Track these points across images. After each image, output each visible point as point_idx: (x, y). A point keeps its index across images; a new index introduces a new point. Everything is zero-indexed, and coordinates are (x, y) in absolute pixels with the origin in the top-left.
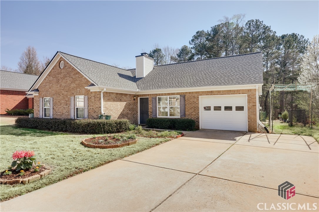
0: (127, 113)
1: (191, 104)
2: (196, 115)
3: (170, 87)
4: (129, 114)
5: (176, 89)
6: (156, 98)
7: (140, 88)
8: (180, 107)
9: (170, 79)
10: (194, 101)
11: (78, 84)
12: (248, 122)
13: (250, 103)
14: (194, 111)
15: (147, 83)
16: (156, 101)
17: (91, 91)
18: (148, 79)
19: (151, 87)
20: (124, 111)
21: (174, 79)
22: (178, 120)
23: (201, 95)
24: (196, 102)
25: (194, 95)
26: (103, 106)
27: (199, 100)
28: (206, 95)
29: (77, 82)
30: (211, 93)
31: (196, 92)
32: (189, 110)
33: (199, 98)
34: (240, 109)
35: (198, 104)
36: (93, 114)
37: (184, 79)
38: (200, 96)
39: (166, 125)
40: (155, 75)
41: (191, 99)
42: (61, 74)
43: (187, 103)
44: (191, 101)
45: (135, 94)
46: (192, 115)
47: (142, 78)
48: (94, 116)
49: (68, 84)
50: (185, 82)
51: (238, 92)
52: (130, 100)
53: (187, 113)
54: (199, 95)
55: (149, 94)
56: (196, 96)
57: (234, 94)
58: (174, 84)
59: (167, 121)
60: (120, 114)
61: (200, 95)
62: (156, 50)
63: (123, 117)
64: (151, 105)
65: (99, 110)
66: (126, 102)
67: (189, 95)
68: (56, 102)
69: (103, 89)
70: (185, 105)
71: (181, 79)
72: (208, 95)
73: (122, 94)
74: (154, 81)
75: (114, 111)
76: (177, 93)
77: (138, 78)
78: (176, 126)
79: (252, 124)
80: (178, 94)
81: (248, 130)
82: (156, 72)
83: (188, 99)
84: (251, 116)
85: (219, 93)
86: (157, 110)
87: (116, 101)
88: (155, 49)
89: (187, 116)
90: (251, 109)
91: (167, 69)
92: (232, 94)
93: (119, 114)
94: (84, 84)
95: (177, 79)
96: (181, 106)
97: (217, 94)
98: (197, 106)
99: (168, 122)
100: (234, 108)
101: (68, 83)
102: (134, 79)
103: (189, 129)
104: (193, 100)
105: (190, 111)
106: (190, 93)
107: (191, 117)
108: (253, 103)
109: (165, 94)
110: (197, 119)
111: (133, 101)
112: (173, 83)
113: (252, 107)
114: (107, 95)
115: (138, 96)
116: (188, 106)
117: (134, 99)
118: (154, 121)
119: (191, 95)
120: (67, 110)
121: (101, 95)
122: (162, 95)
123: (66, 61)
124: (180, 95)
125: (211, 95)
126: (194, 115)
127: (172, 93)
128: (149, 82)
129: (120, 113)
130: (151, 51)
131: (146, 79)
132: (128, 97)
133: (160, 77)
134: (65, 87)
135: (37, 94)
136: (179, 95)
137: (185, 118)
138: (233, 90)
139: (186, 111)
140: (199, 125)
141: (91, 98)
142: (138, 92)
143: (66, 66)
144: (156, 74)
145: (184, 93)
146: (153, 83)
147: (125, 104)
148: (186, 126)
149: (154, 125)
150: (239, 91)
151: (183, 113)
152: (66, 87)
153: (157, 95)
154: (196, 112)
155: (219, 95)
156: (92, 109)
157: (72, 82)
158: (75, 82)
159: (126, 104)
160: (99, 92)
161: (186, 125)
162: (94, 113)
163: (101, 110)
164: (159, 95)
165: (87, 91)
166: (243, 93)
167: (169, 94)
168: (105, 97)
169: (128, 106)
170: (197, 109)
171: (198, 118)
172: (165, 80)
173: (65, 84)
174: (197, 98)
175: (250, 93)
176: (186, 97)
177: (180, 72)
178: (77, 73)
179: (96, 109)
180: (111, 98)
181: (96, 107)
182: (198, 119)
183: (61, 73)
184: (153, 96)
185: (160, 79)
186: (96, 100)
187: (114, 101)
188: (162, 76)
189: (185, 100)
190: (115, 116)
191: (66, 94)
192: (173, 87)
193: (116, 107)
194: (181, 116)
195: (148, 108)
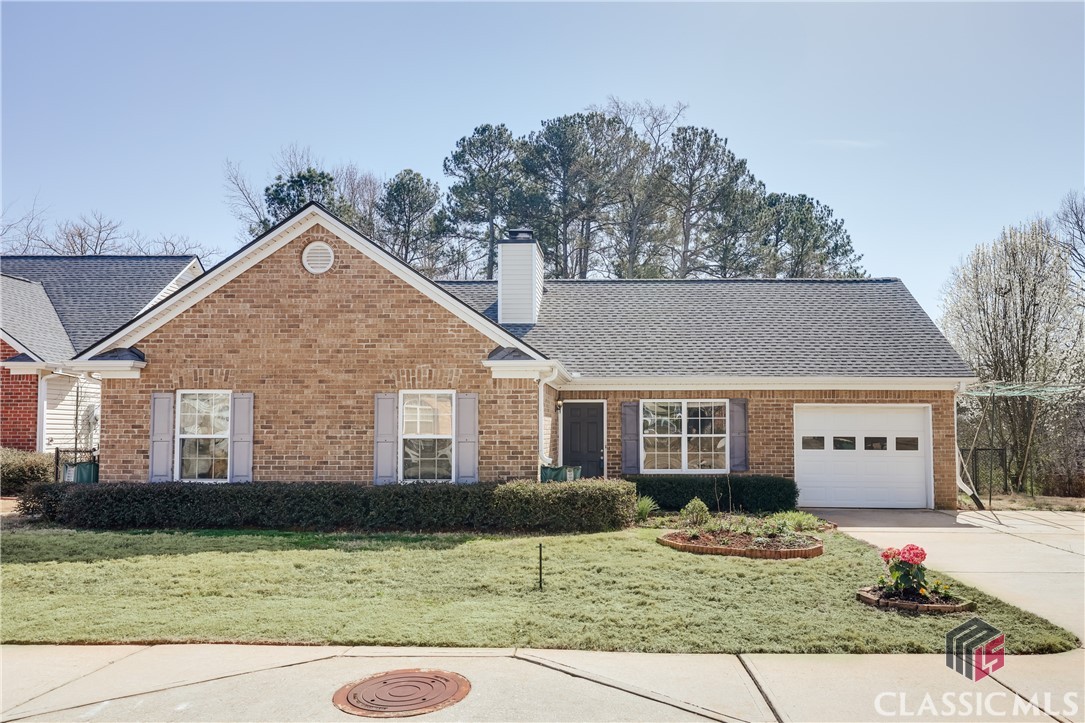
1: (766, 428)
2: (783, 464)
6: (638, 406)
8: (732, 437)
10: (776, 420)
11: (420, 346)
12: (935, 480)
13: (940, 428)
14: (779, 452)
15: (576, 349)
16: (639, 417)
17: (495, 376)
18: (562, 331)
19: (612, 365)
23: (802, 401)
24: (783, 424)
25: (777, 401)
27: (792, 416)
28: (817, 402)
29: (414, 338)
30: (833, 396)
31: (785, 393)
32: (760, 447)
33: (792, 409)
34: (907, 444)
35: (790, 428)
36: (508, 463)
38: (795, 405)
41: (768, 413)
42: (314, 295)
43: (752, 424)
44: (768, 420)
45: (558, 388)
46: (771, 464)
47: (528, 326)
48: (512, 468)
49: (359, 341)
51: (907, 397)
52: (554, 413)
53: (753, 457)
54: (793, 401)
55: (608, 392)
56: (785, 403)
57: (896, 402)
61: (798, 402)
67: (759, 398)
68: (275, 412)
70: (748, 432)
72: (823, 402)
76: (718, 391)
77: (509, 326)
79: (946, 486)
80: (721, 394)
81: (936, 504)
82: (568, 307)
83: (756, 413)
84: (942, 465)
85: (855, 396)
86: (639, 449)
89: (753, 468)
90: (942, 444)
92: (891, 402)
94: (457, 346)
96: (735, 434)
97: (849, 402)
98: (787, 436)
100: (891, 444)
101: (356, 336)
104: (776, 416)
105: (765, 451)
106: (763, 393)
107: (768, 472)
108: (947, 428)
109: (674, 392)
110: (787, 476)
112: (690, 357)
113: (943, 440)
115: (560, 395)
116: (756, 436)
117: (556, 409)
119: (767, 401)
120: (350, 446)
121: (538, 392)
122: (662, 395)
123: (346, 245)
124: (730, 400)
125: (832, 401)
126: (778, 464)
127: (698, 391)
128: (582, 347)
131: (552, 330)
134: (339, 352)
135: (136, 375)
136: (728, 400)
137: (745, 474)
138: (895, 391)
139: (750, 450)
141: (495, 402)
143: (347, 267)
145: (742, 394)
150: (911, 394)
151: (741, 459)
152: (346, 352)
153: (639, 394)
154: (784, 456)
155: (854, 402)
156: (501, 442)
157: (381, 336)
158: (401, 336)
162: (509, 458)
163: (538, 447)
164: (650, 394)
165: (471, 377)
166: (921, 401)
167: (687, 394)
170: (786, 444)
173: (338, 342)
174: (787, 409)
175: (939, 401)
176: (750, 406)
178: (418, 302)
179: (521, 443)
181: (522, 438)
182: (791, 475)
183: (315, 291)
184: (625, 399)
186: (521, 412)
189: (746, 416)
191: (345, 381)
192: (704, 371)
194: (734, 469)
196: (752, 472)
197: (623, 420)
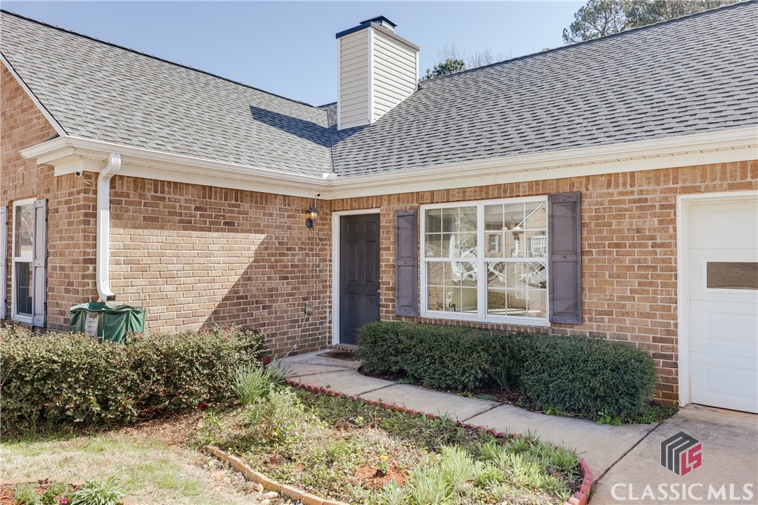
0: (271, 290)
1: (617, 246)
2: (654, 316)
3: (491, 152)
4: (277, 295)
5: (523, 158)
6: (415, 215)
7: (341, 168)
8: (552, 263)
9: (491, 116)
10: (638, 231)
14: (643, 292)
15: (378, 145)
16: (418, 232)
18: (387, 127)
19: (394, 160)
20: (249, 279)
21: (513, 117)
22: (541, 345)
23: (696, 190)
24: (653, 238)
25: (641, 192)
26: (113, 255)
27: (673, 221)
31: (658, 175)
32: (606, 282)
33: (674, 207)
35: (669, 245)
36: (64, 298)
37: (569, 109)
38: (681, 198)
39: (464, 372)
40: (422, 108)
41: (623, 217)
43: (591, 239)
44: (620, 231)
45: (313, 195)
46: (627, 314)
47: (361, 128)
50: (579, 120)
52: (289, 228)
53: (591, 300)
54: (675, 191)
55: (381, 197)
56: (658, 196)
58: (514, 134)
59: (471, 349)
60: (226, 299)
61: (685, 190)
62: (447, 65)
63: (244, 310)
64: (388, 249)
65: (84, 277)
66: (263, 236)
67: (605, 190)
69: (104, 157)
70: (582, 253)
71: (554, 110)
73: (239, 194)
74: (414, 132)
75: (189, 280)
76: (530, 183)
77: (344, 131)
78: (527, 380)
80: (534, 188)
82: (425, 101)
83: (597, 218)
86: (418, 279)
87: (202, 229)
88: (444, 63)
89: (591, 320)
91: (477, 82)
93: (219, 298)
95: (527, 115)
96: (556, 258)
98: (664, 261)
99: (475, 355)
102: (327, 136)
103: (619, 412)
104: (636, 223)
105: (616, 290)
106: (611, 179)
107: (621, 329)
109: (464, 194)
110: (661, 340)
111: (306, 233)
112: (506, 135)
114: (142, 196)
115: (331, 205)
116: (597, 261)
117: (310, 223)
118: (400, 342)
119: (621, 194)
121: (95, 192)
122: (447, 195)
124: (551, 197)
126: (642, 315)
127: (499, 186)
128: (387, 142)
129: (226, 292)
130: (428, 71)
131: (378, 129)
132: (274, 208)
133: (443, 116)
136: (545, 198)
137: (577, 331)
139: (586, 287)
140: (676, 381)
141: (57, 210)
142: (329, 187)
144: (426, 107)
145: (572, 185)
146: (407, 143)
147: (254, 248)
148: (593, 390)
149: (396, 363)
151: (571, 302)
153: (419, 197)
154: (655, 300)
156: (60, 267)
159: (264, 246)
160: (87, 175)
161: (594, 383)
163: (94, 276)
164: (432, 196)
165: (45, 178)
167: (484, 192)
168: (131, 203)
169: (273, 255)
170: (659, 276)
171: (670, 337)
172: (466, 125)
174: (662, 207)
176: (585, 206)
177: (547, 86)
179: (73, 269)
180: (170, 214)
181: (73, 262)
182: (671, 341)
184: (401, 206)
185: (441, 124)
187: (188, 225)
188: (454, 112)
189: (581, 225)
190: (195, 306)
192: (505, 152)
193: (202, 260)
194: (557, 319)
195: (378, 266)
196: (588, 328)
197: (398, 236)
